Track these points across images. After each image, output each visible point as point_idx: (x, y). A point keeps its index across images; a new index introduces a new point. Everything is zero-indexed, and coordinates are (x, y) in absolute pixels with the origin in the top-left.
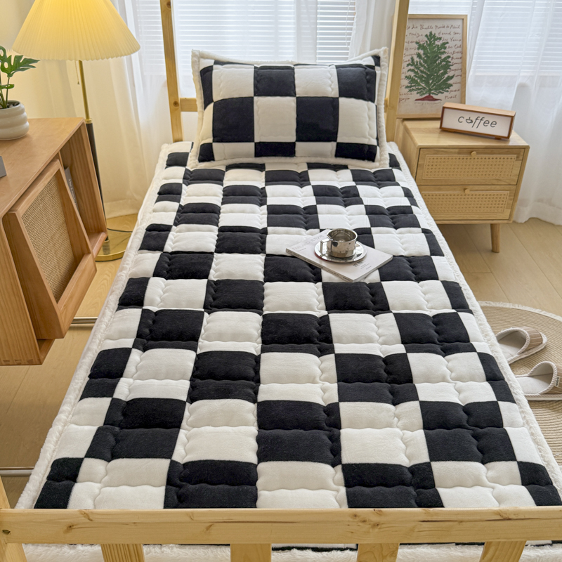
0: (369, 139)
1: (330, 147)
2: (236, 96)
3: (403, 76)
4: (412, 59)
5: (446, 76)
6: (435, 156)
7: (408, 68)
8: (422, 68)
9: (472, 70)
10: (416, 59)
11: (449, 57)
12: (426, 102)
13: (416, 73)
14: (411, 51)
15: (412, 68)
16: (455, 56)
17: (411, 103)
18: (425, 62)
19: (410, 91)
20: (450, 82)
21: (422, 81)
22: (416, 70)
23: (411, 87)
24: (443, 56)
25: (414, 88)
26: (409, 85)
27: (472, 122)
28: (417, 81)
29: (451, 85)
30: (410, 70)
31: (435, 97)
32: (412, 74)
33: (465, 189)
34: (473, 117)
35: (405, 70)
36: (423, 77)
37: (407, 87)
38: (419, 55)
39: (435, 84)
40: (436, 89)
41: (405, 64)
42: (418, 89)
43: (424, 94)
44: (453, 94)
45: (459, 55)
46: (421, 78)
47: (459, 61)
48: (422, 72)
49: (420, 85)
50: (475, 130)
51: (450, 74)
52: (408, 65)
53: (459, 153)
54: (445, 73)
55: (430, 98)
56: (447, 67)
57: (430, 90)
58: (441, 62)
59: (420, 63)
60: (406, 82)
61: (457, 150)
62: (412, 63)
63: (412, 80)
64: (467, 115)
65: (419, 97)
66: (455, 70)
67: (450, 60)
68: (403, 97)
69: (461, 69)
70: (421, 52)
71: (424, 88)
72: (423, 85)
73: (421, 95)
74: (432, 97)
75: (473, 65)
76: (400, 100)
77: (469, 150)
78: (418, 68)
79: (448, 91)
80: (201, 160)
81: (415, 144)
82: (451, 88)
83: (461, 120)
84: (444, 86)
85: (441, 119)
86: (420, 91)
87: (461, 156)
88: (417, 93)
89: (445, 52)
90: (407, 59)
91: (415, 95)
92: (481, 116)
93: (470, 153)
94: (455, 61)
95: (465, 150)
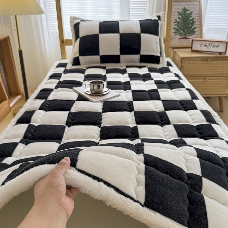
0: (156, 53)
1: (137, 57)
2: (90, 34)
3: (172, 28)
4: (176, 20)
5: (193, 28)
6: (190, 62)
7: (174, 24)
8: (181, 24)
9: (205, 25)
10: (178, 20)
11: (193, 19)
12: (183, 40)
13: (178, 26)
14: (175, 16)
15: (176, 24)
16: (197, 18)
17: (176, 40)
18: (182, 21)
19: (176, 35)
20: (195, 30)
21: (181, 30)
22: (178, 25)
23: (176, 32)
24: (191, 18)
25: (177, 33)
26: (175, 32)
27: (207, 46)
28: (178, 30)
29: (195, 32)
30: (175, 25)
31: (188, 37)
32: (176, 27)
33: (205, 79)
34: (208, 44)
35: (173, 25)
36: (181, 28)
37: (174, 33)
38: (179, 18)
39: (187, 32)
40: (188, 34)
41: (172, 22)
42: (179, 34)
43: (182, 36)
44: (196, 36)
45: (199, 18)
46: (180, 28)
47: (199, 20)
48: (181, 26)
49: (180, 32)
50: (208, 50)
51: (195, 26)
52: (174, 22)
53: (201, 60)
54: (192, 26)
55: (185, 38)
56: (193, 23)
57: (185, 34)
58: (190, 21)
59: (180, 22)
60: (173, 31)
61: (200, 59)
62: (176, 21)
63: (176, 30)
64: (204, 43)
65: (180, 37)
66: (197, 25)
67: (194, 20)
68: (172, 37)
69: (200, 24)
70: (180, 16)
71: (182, 33)
72: (182, 32)
73: (181, 37)
74: (186, 37)
75: (205, 22)
76: (171, 39)
77: (206, 59)
78: (179, 24)
79: (194, 35)
80: (73, 65)
81: (179, 57)
82: (196, 33)
83: (202, 45)
84: (192, 32)
85: (191, 47)
86: (181, 35)
87: (203, 62)
88: (179, 36)
89: (191, 17)
90: (173, 20)
91: (178, 37)
92: (211, 43)
93: (207, 60)
94: (196, 20)
95: (204, 59)
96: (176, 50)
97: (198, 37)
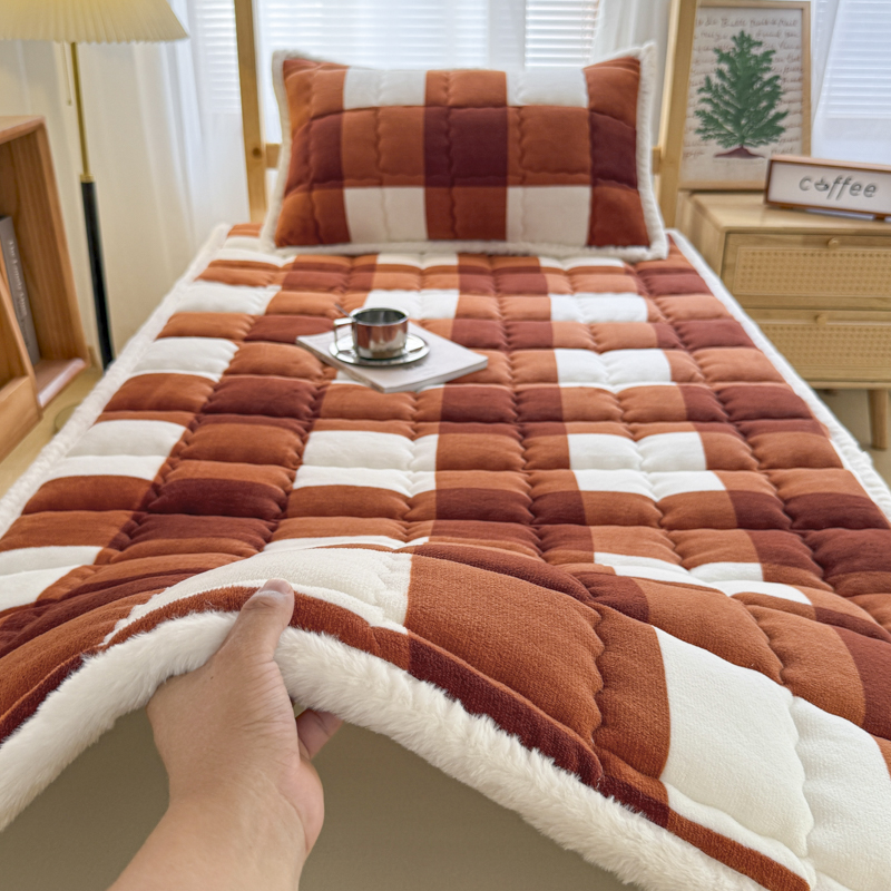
3: (691, 111)
4: (708, 80)
5: (773, 112)
6: (758, 249)
8: (727, 98)
10: (715, 80)
11: (777, 77)
12: (735, 160)
13: (716, 105)
14: (706, 66)
15: (708, 95)
16: (790, 75)
17: (706, 161)
18: (733, 85)
19: (705, 138)
20: (782, 123)
21: (727, 120)
22: (715, 101)
23: (706, 130)
24: (767, 76)
25: (711, 133)
26: (702, 127)
27: (827, 187)
28: (717, 121)
29: (782, 130)
30: (704, 100)
31: (752, 150)
32: (708, 108)
34: (830, 177)
35: (695, 101)
36: (728, 112)
37: (699, 131)
38: (721, 74)
39: (751, 128)
40: (754, 136)
42: (719, 135)
43: (731, 145)
44: (788, 145)
45: (797, 75)
46: (725, 114)
47: (798, 85)
48: (727, 103)
49: (721, 127)
50: (833, 202)
51: (781, 108)
52: (701, 90)
53: (805, 243)
55: (742, 153)
56: (775, 95)
57: (743, 138)
58: (761, 88)
59: (724, 88)
60: (697, 122)
61: (799, 238)
62: (708, 86)
63: (708, 119)
64: (817, 175)
65: (721, 149)
66: (790, 102)
67: (779, 82)
68: (691, 149)
69: (802, 101)
70: (725, 67)
71: (731, 134)
72: (729, 128)
73: (727, 147)
74: (746, 151)
75: (824, 94)
76: (686, 155)
78: (720, 97)
79: (776, 141)
81: (717, 227)
82: (784, 135)
83: (807, 183)
86: (726, 139)
87: (810, 250)
88: (719, 143)
89: (768, 69)
90: (697, 79)
91: (714, 146)
92: (846, 175)
93: (827, 243)
94: (789, 85)
95: (816, 237)
96: (703, 199)
97: (791, 151)
